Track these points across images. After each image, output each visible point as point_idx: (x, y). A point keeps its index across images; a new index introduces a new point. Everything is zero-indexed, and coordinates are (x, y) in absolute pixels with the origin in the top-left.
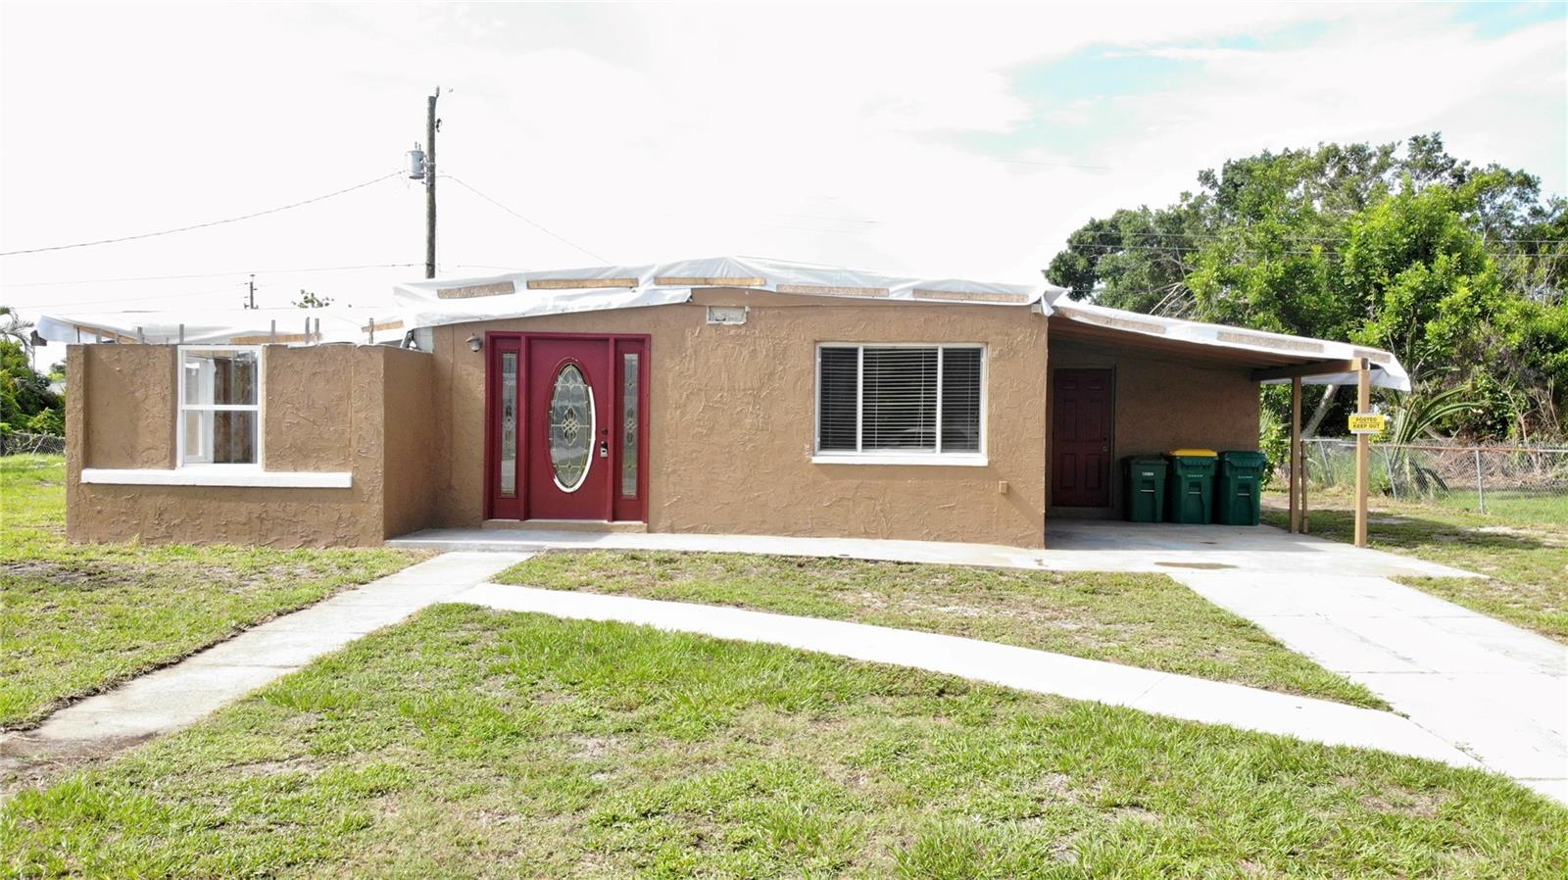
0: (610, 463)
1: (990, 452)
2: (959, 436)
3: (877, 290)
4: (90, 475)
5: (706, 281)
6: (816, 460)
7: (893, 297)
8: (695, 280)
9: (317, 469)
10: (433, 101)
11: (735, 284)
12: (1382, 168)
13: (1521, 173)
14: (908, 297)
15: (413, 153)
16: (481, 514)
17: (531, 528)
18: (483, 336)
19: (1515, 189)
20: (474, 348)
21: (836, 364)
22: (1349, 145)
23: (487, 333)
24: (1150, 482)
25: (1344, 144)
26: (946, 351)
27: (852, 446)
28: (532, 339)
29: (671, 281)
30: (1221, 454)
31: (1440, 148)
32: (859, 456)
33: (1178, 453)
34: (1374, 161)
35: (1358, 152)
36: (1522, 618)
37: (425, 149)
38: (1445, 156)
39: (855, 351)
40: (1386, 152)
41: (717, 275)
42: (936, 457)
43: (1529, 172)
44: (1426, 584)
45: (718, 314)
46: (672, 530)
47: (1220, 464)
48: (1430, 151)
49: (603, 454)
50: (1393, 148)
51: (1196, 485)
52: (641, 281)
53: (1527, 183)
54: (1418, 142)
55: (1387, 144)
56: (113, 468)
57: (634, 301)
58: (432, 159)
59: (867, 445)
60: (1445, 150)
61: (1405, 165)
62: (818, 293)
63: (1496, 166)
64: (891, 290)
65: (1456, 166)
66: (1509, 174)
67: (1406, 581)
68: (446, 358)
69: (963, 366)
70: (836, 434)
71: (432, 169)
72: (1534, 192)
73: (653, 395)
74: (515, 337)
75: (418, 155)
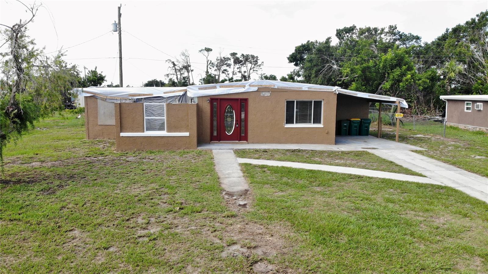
0: (239, 128)
1: (324, 124)
2: (317, 120)
3: (300, 88)
4: (122, 134)
5: (261, 86)
6: (285, 127)
7: (303, 89)
8: (259, 86)
9: (180, 132)
10: (119, 8)
11: (267, 86)
12: (381, 33)
13: (417, 36)
14: (307, 89)
15: (114, 24)
16: (209, 140)
17: (221, 143)
18: (209, 99)
19: (415, 40)
20: (208, 102)
21: (290, 104)
22: (374, 28)
23: (210, 98)
24: (345, 126)
25: (372, 27)
26: (314, 101)
27: (293, 123)
28: (221, 99)
29: (253, 86)
30: (361, 119)
31: (396, 28)
32: (295, 125)
33: (352, 119)
34: (379, 32)
35: (376, 30)
36: (439, 159)
37: (117, 22)
38: (398, 31)
39: (294, 101)
40: (383, 30)
41: (264, 84)
42: (312, 125)
43: (419, 36)
44: (416, 151)
45: (264, 93)
46: (253, 143)
47: (361, 122)
48: (394, 29)
49: (237, 126)
50: (384, 29)
51: (356, 127)
52: (246, 86)
53: (418, 38)
54: (391, 27)
55: (383, 28)
56: (128, 132)
57: (245, 91)
58: (120, 26)
59: (296, 123)
60: (398, 29)
61: (387, 33)
62: (287, 88)
63: (410, 34)
64: (303, 87)
65: (400, 33)
66: (414, 36)
67: (413, 151)
68: (200, 104)
69: (318, 104)
70: (289, 120)
71: (120, 29)
72: (420, 41)
73: (249, 112)
74: (217, 99)
75: (115, 24)
